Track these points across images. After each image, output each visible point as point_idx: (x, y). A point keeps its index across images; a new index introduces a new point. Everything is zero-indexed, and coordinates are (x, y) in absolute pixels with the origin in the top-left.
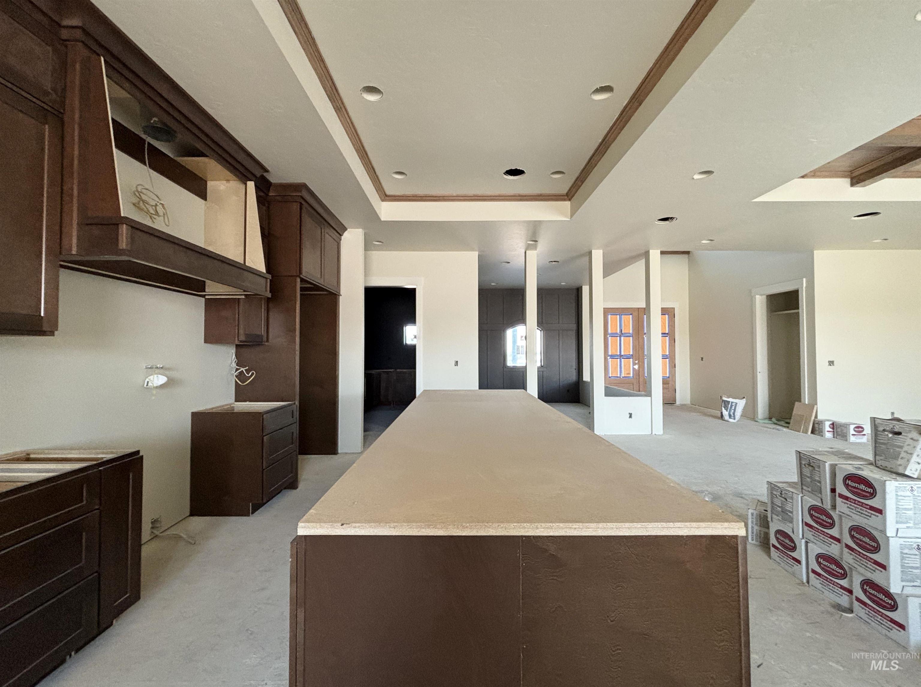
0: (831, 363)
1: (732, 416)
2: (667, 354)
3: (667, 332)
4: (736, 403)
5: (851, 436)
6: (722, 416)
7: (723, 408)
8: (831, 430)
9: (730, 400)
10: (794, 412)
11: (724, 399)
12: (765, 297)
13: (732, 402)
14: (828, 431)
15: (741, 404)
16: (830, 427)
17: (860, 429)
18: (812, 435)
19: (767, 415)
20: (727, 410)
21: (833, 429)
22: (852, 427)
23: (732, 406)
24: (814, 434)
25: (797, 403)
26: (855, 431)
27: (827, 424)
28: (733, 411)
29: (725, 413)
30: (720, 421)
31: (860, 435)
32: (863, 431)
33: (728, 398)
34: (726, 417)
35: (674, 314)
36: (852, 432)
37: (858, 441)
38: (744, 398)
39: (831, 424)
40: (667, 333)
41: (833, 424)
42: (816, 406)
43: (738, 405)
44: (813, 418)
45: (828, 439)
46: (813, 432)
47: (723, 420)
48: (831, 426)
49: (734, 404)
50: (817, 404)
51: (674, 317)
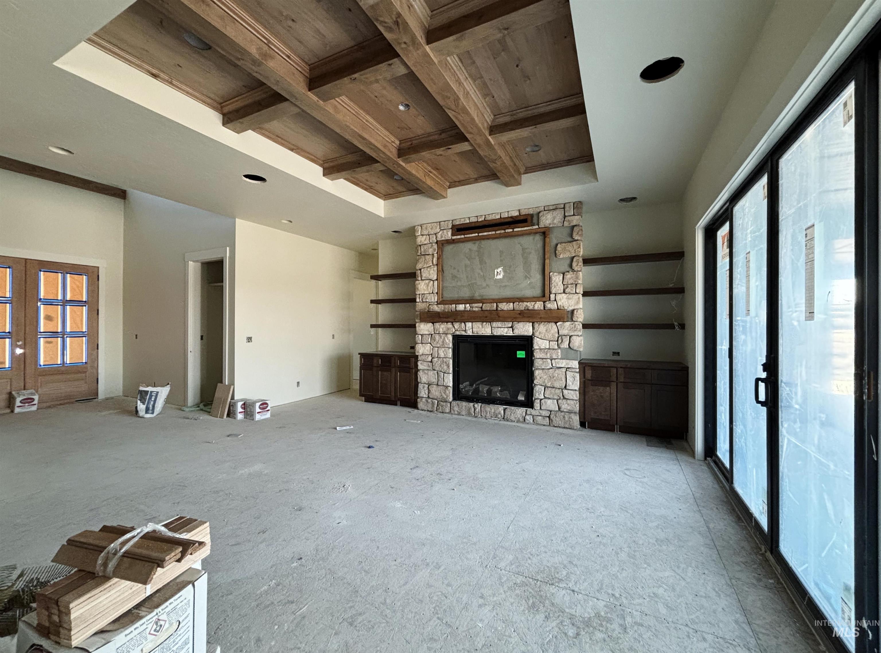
0: (249, 339)
1: (151, 409)
2: (84, 330)
3: (84, 300)
4: (158, 392)
5: (257, 415)
6: (137, 411)
7: (139, 402)
8: (243, 410)
9: (150, 389)
10: (216, 395)
11: (141, 388)
12: (199, 264)
13: (151, 392)
14: (240, 413)
15: (164, 392)
16: (242, 408)
17: (265, 406)
18: (229, 419)
19: (198, 400)
20: (144, 403)
21: (245, 409)
22: (258, 405)
23: (151, 396)
24: (230, 417)
25: (219, 384)
26: (260, 408)
27: (240, 404)
28: (152, 403)
29: (141, 407)
30: (134, 419)
31: (264, 411)
32: (267, 407)
33: (148, 386)
34: (142, 413)
35: (98, 276)
36: (258, 410)
37: (263, 417)
38: (168, 384)
39: (243, 405)
40: (85, 302)
41: (244, 404)
42: (232, 387)
43: (159, 394)
44: (229, 399)
45: (241, 421)
46: (228, 415)
47: (139, 417)
48: (243, 406)
49: (154, 394)
50: (234, 385)
51: (98, 280)
